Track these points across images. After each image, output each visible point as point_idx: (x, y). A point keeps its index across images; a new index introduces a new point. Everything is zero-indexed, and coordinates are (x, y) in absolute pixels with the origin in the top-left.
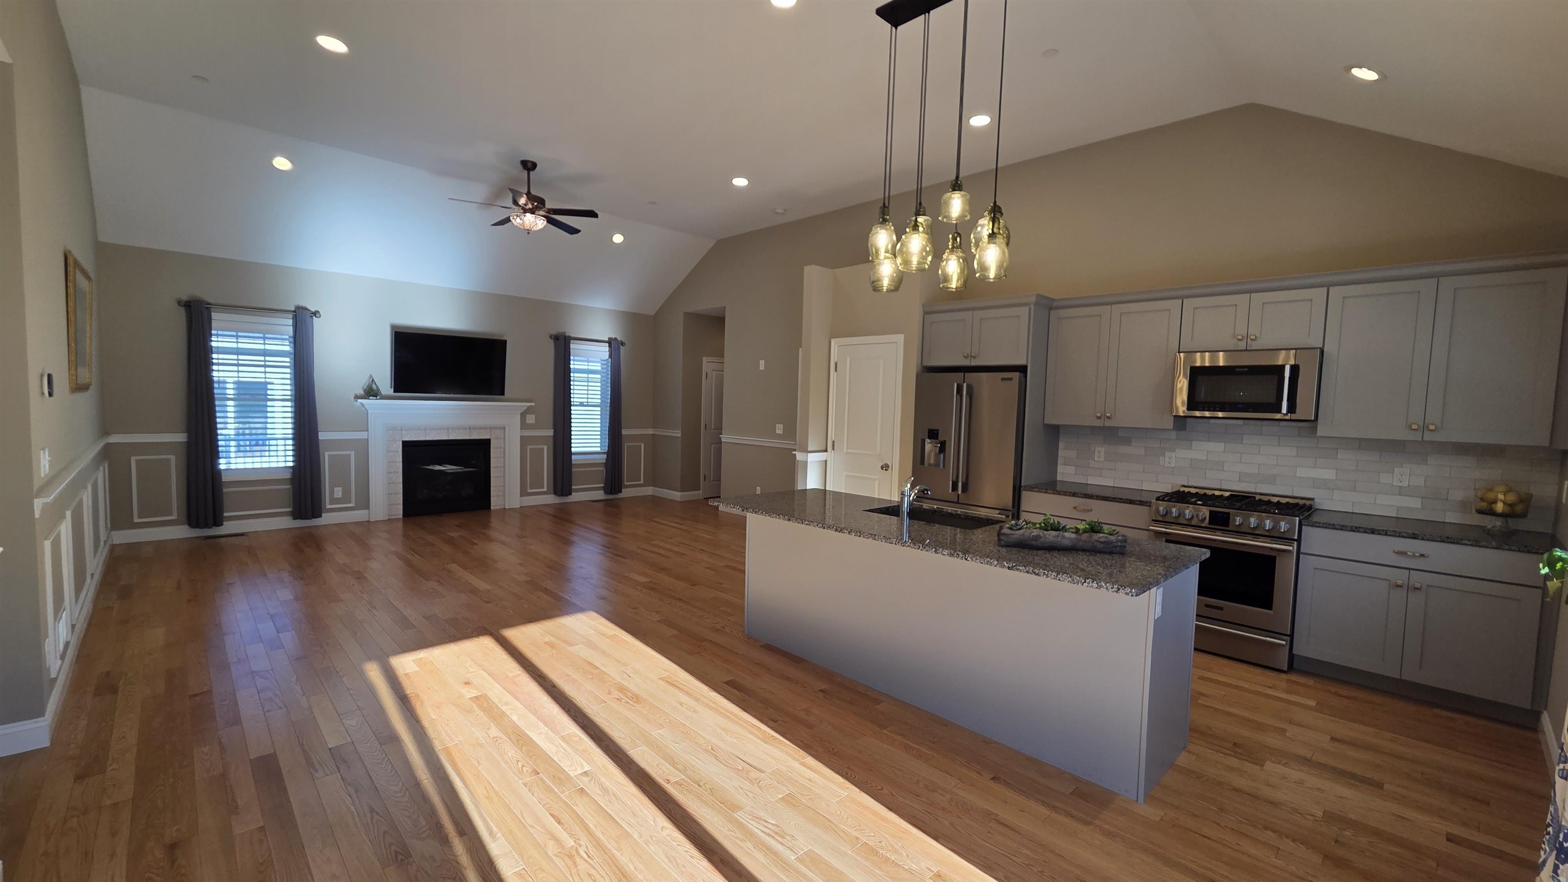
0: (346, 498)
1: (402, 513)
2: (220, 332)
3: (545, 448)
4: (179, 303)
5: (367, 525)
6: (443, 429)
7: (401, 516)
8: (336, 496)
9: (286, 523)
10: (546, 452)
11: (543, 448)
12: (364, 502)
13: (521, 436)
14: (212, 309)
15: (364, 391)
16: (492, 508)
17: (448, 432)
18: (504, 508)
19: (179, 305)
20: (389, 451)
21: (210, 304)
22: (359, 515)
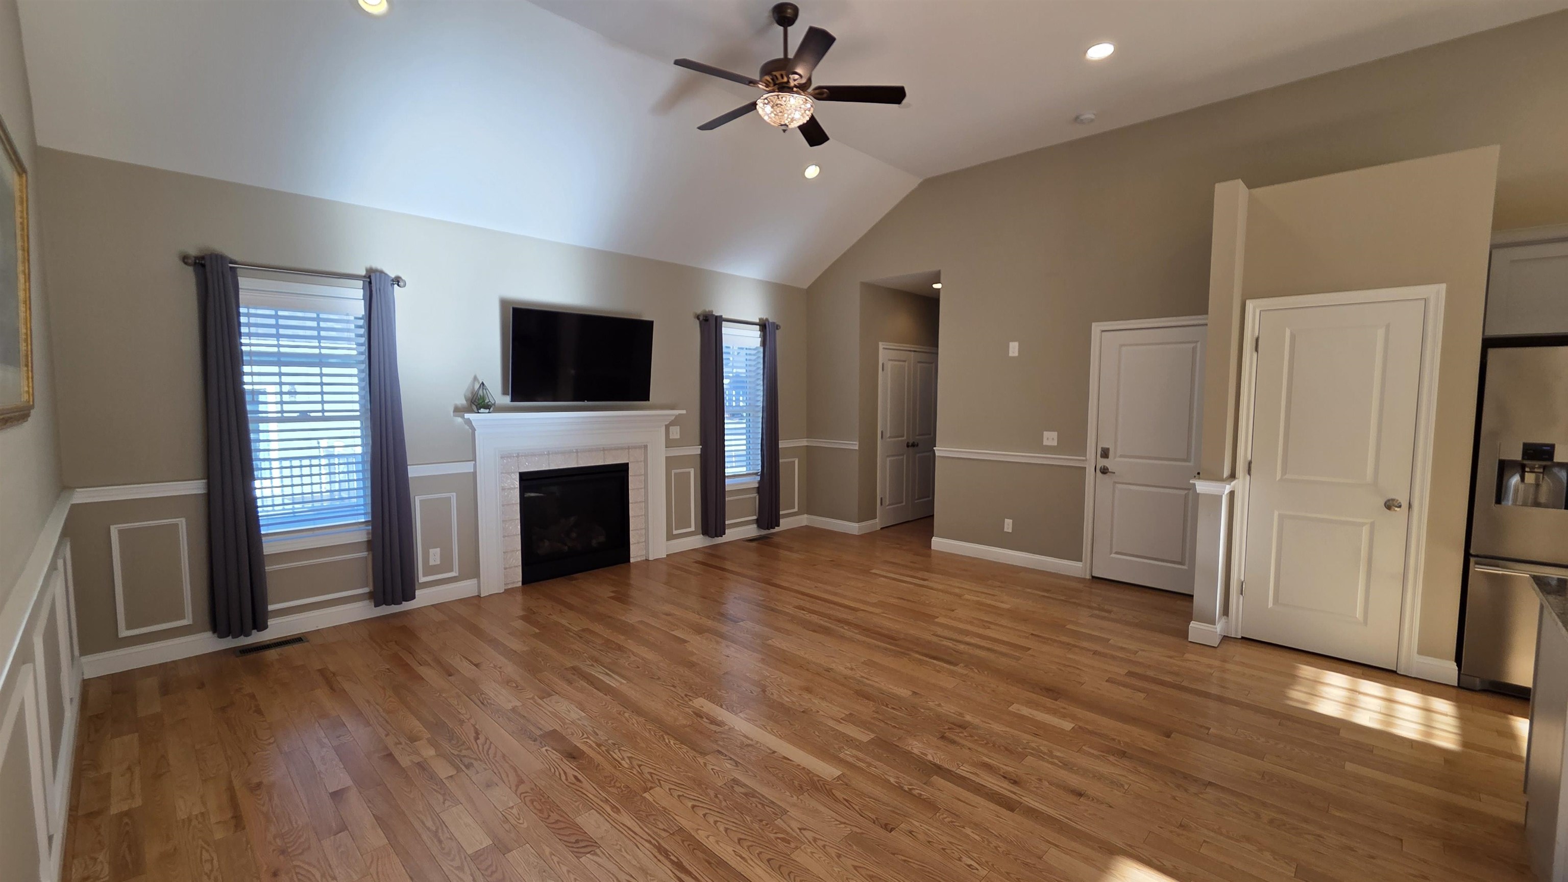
0: (446, 565)
1: (520, 579)
2: (252, 311)
3: (692, 471)
4: (185, 259)
5: (476, 602)
6: (571, 452)
7: (520, 584)
8: (432, 563)
9: (362, 611)
10: (693, 475)
11: (689, 473)
12: (472, 569)
13: (666, 457)
14: (239, 272)
15: (466, 401)
16: (632, 560)
17: (577, 456)
18: (647, 560)
19: (186, 263)
20: (503, 489)
21: (235, 263)
22: (465, 588)
